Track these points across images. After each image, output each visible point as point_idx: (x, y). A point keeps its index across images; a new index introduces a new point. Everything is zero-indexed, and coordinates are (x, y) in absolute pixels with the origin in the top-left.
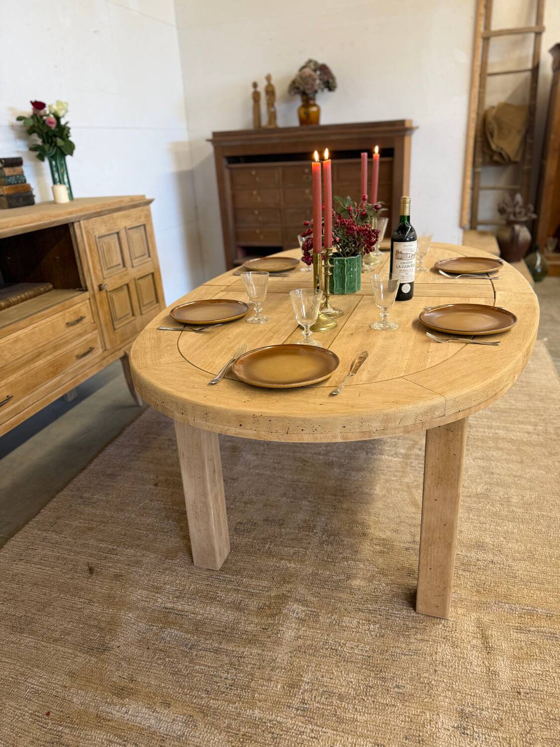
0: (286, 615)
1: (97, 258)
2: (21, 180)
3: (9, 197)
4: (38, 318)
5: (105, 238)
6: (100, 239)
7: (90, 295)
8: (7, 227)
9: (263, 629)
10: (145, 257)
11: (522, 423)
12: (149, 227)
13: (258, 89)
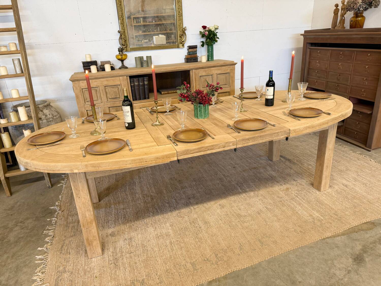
1: (198, 84)
2: (195, 53)
3: (190, 59)
5: (205, 77)
6: (201, 77)
10: (227, 85)
11: (318, 211)
12: (232, 74)
13: (338, 8)
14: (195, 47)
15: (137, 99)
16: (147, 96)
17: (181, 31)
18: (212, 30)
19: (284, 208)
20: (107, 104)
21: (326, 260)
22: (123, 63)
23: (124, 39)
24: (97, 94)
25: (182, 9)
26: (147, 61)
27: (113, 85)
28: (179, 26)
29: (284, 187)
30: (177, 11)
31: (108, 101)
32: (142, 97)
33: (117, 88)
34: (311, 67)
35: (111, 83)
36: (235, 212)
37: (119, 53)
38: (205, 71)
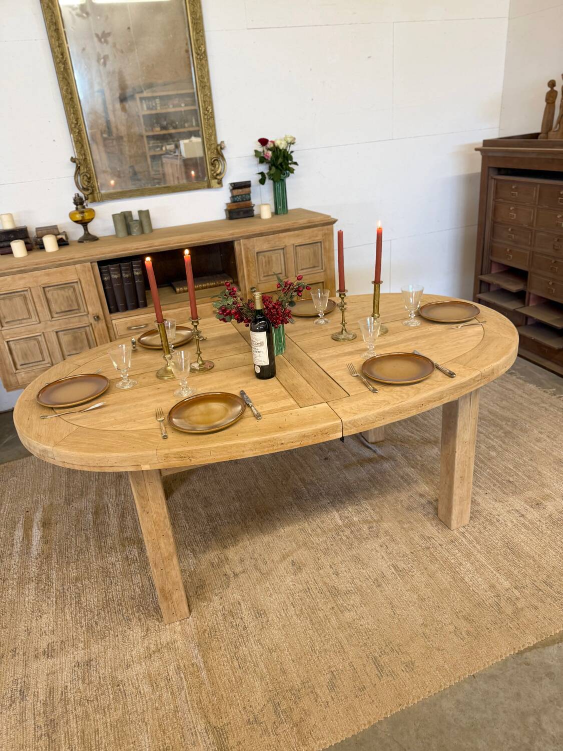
0: (124, 550)
1: (253, 269)
2: (247, 197)
3: (236, 211)
5: (268, 253)
6: (260, 254)
9: (111, 548)
10: (317, 268)
11: (509, 575)
12: (327, 244)
13: (555, 88)
14: (247, 185)
15: (120, 309)
16: (141, 302)
17: (214, 151)
18: (281, 147)
19: (434, 567)
20: (53, 326)
21: (522, 713)
22: (86, 229)
23: (87, 176)
24: (26, 304)
25: (211, 103)
26: (140, 223)
27: (61, 283)
28: (209, 140)
30: (202, 106)
31: (53, 319)
32: (129, 304)
33: (72, 289)
34: (499, 220)
35: (57, 279)
36: (325, 583)
37: (77, 209)
38: (268, 241)
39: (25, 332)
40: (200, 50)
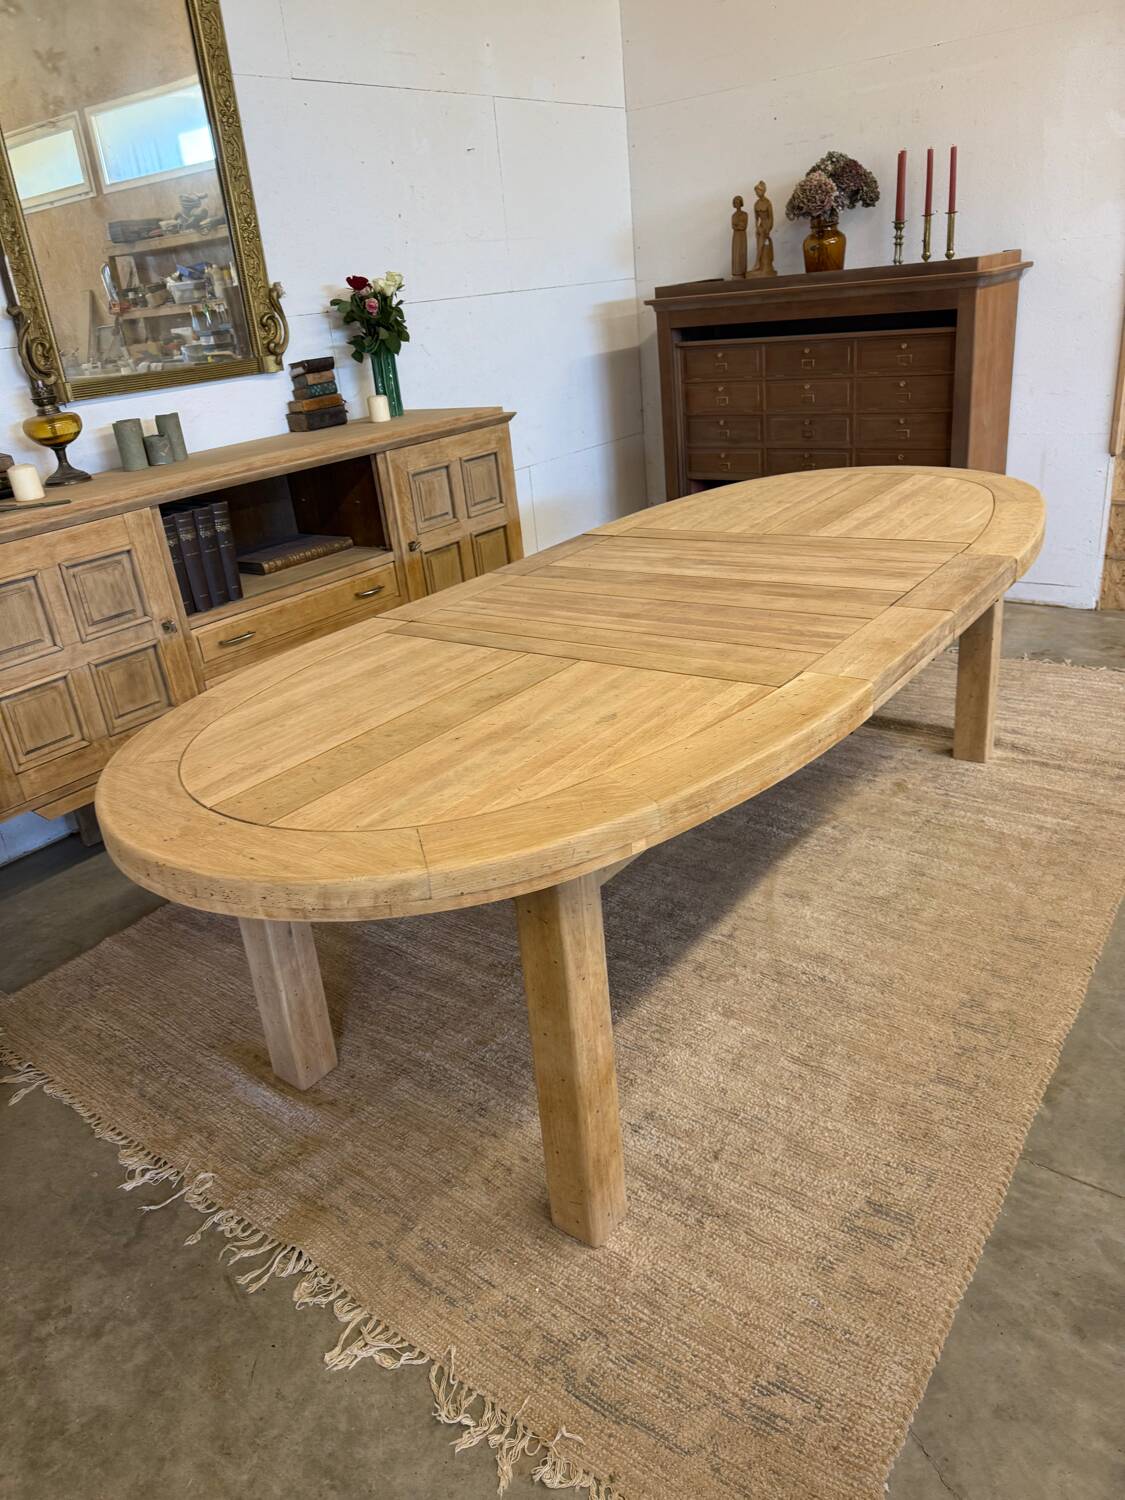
1: (408, 506)
2: (330, 388)
3: (309, 414)
4: (314, 583)
5: (426, 475)
6: (416, 478)
7: (395, 557)
8: (277, 464)
10: (493, 502)
12: (503, 456)
14: (326, 365)
15: (200, 606)
16: (232, 588)
17: (265, 301)
19: (959, 835)
20: (87, 653)
22: (62, 458)
23: (43, 345)
25: (253, 208)
26: (164, 439)
27: (101, 555)
28: (254, 279)
29: (885, 782)
30: (238, 214)
31: (89, 638)
32: (216, 594)
34: (697, 412)
35: (90, 548)
37: (42, 413)
38: (425, 453)
39: (32, 674)
40: (226, 106)
